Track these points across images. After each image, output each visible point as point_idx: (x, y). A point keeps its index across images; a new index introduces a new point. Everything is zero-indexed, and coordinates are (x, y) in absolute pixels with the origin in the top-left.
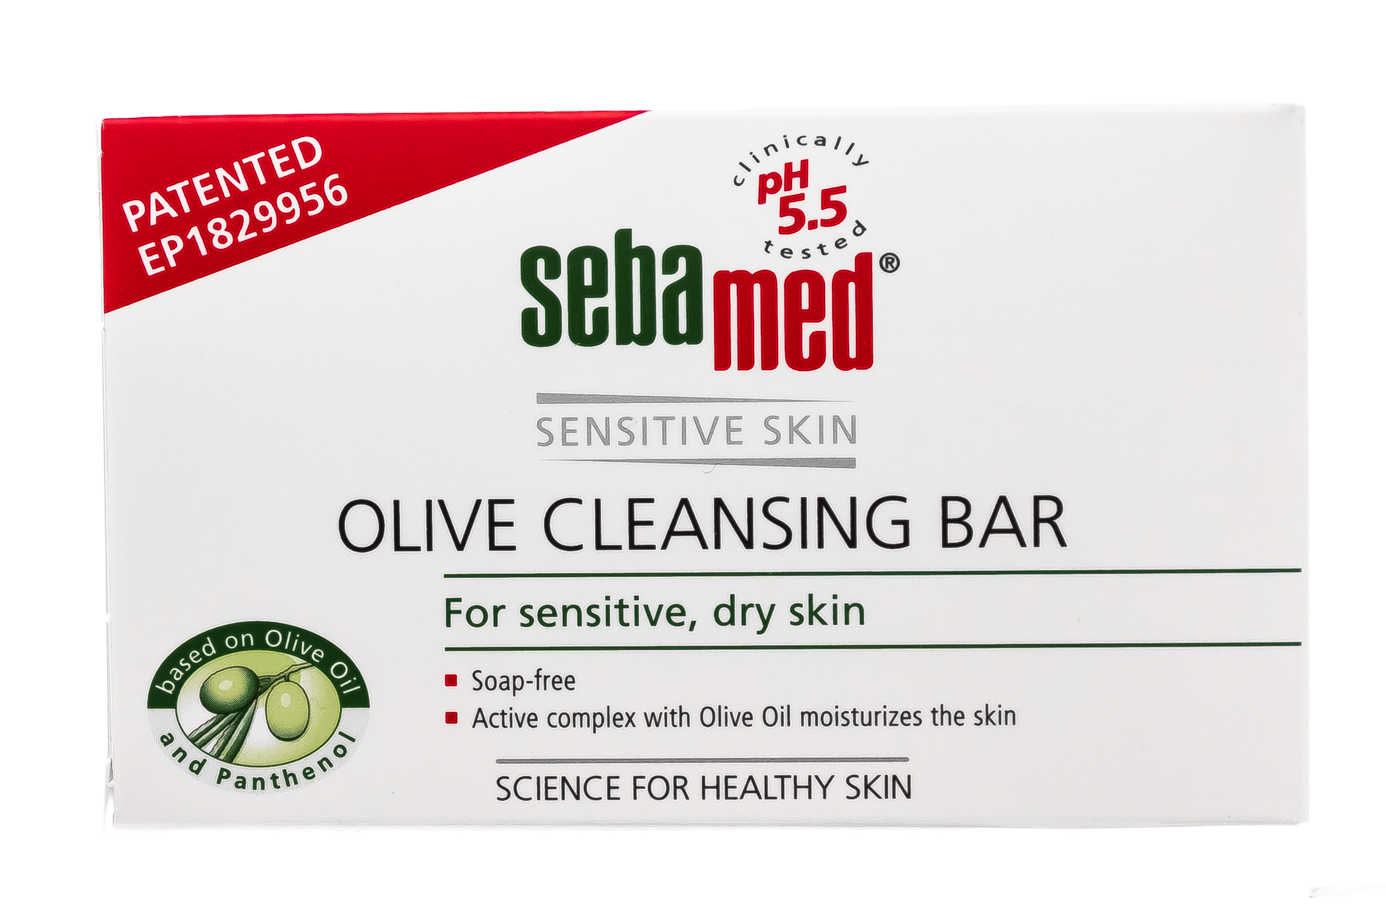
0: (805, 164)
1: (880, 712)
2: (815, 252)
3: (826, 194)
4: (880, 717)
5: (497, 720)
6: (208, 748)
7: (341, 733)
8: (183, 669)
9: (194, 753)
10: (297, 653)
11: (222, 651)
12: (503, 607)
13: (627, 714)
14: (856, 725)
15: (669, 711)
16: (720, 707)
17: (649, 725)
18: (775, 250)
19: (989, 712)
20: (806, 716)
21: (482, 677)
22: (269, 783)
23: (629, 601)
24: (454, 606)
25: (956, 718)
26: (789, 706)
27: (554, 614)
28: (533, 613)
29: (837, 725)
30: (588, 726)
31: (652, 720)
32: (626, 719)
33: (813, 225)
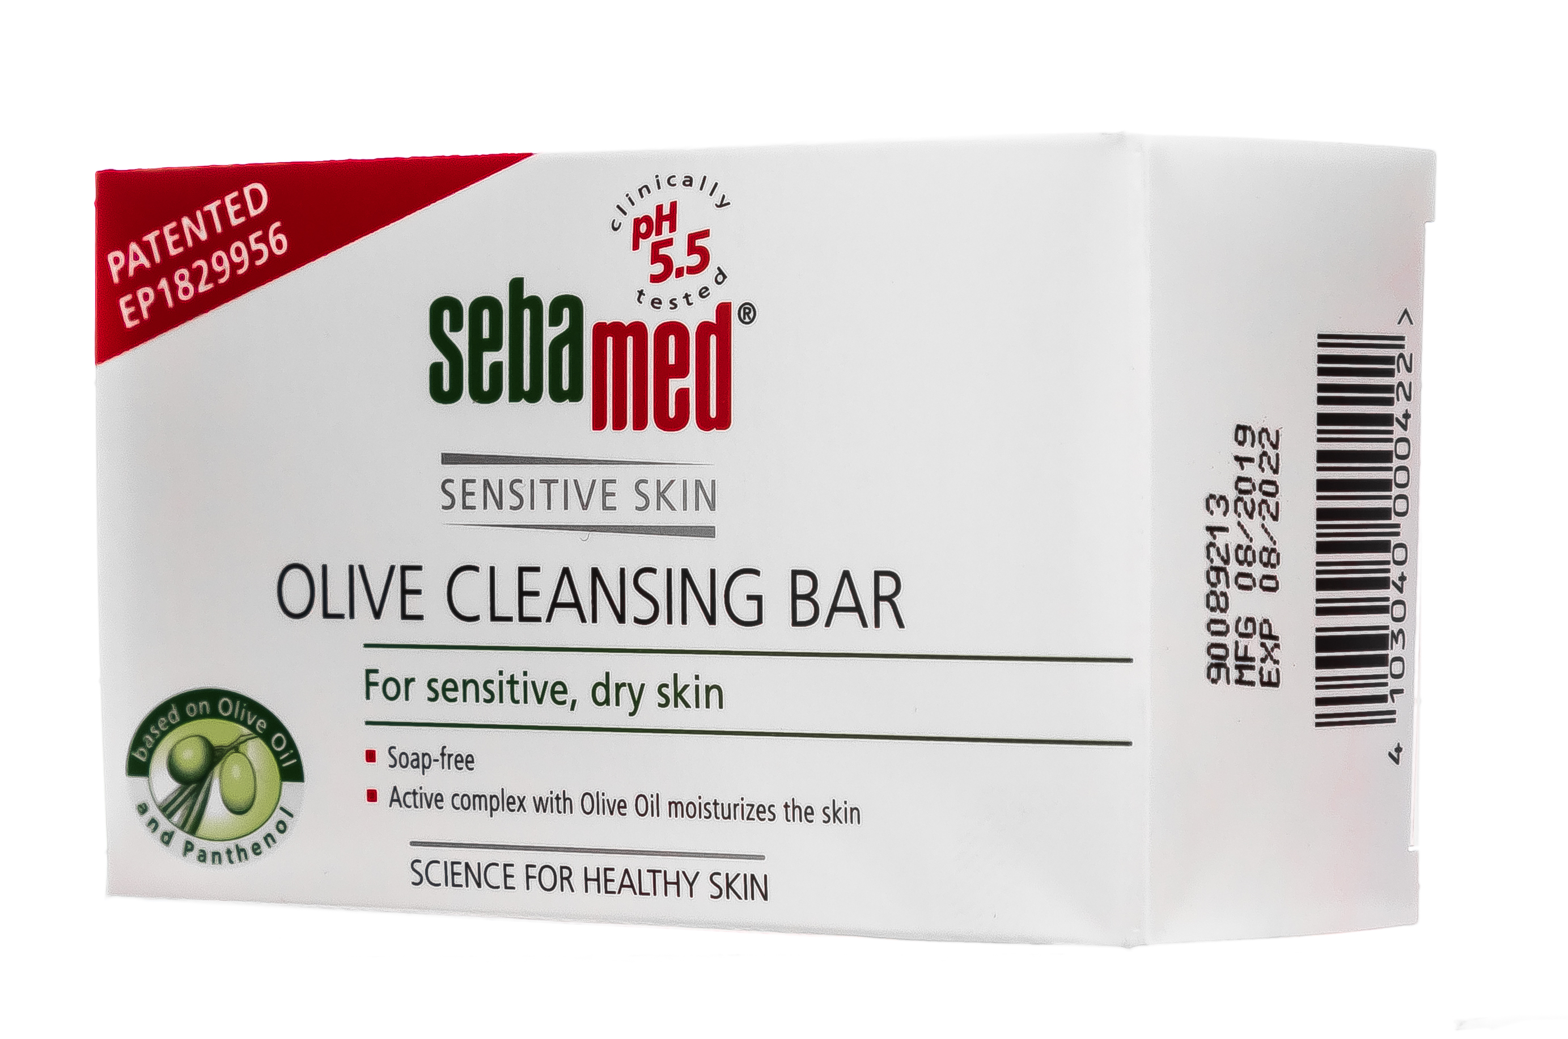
0: (673, 206)
1: (738, 805)
2: (681, 302)
3: (692, 238)
4: (739, 809)
5: (409, 800)
6: (176, 818)
7: (282, 809)
8: (153, 735)
9: (165, 825)
10: (244, 723)
11: (185, 719)
12: (413, 680)
13: (518, 797)
14: (718, 818)
15: (554, 796)
16: (598, 793)
17: (538, 810)
18: (646, 300)
19: (836, 809)
20: (673, 805)
21: (396, 753)
22: (225, 857)
23: (519, 677)
24: (373, 678)
25: (806, 814)
26: (658, 795)
27: (456, 689)
28: (438, 686)
29: (700, 817)
30: (486, 809)
31: (540, 805)
32: (518, 803)
33: (680, 273)
